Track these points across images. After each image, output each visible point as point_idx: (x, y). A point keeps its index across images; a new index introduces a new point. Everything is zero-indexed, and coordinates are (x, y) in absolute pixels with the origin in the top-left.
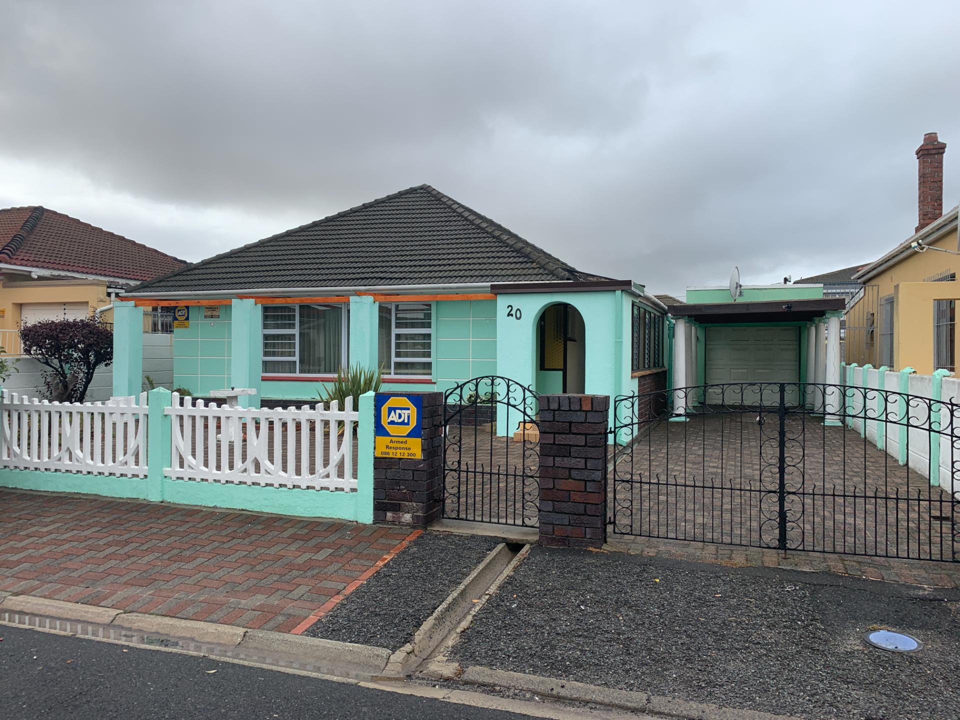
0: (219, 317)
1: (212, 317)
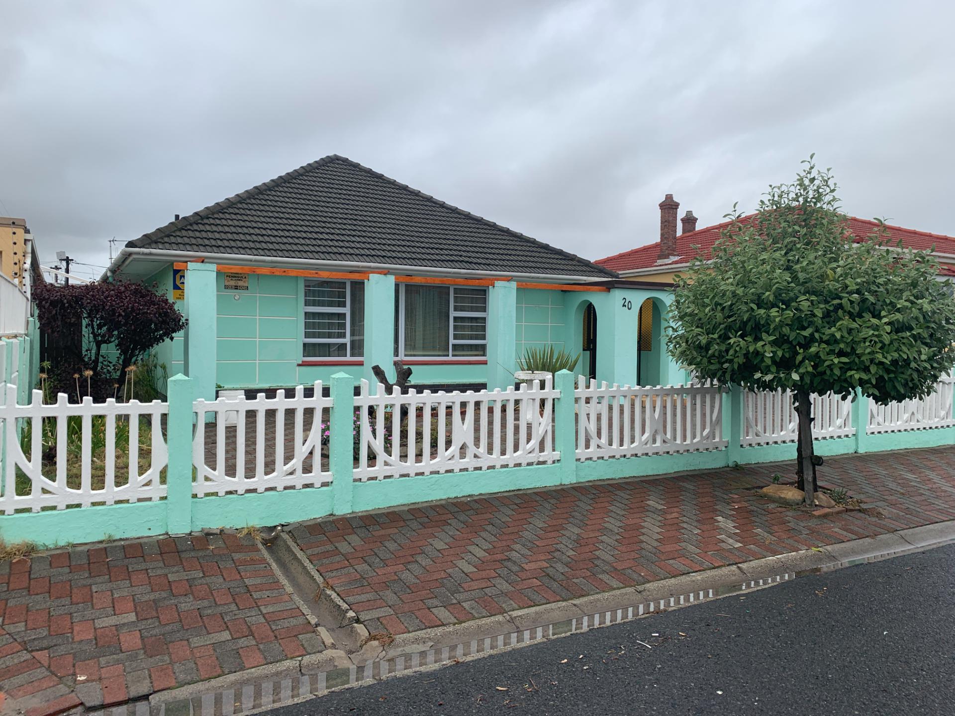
0: (247, 288)
1: (236, 288)
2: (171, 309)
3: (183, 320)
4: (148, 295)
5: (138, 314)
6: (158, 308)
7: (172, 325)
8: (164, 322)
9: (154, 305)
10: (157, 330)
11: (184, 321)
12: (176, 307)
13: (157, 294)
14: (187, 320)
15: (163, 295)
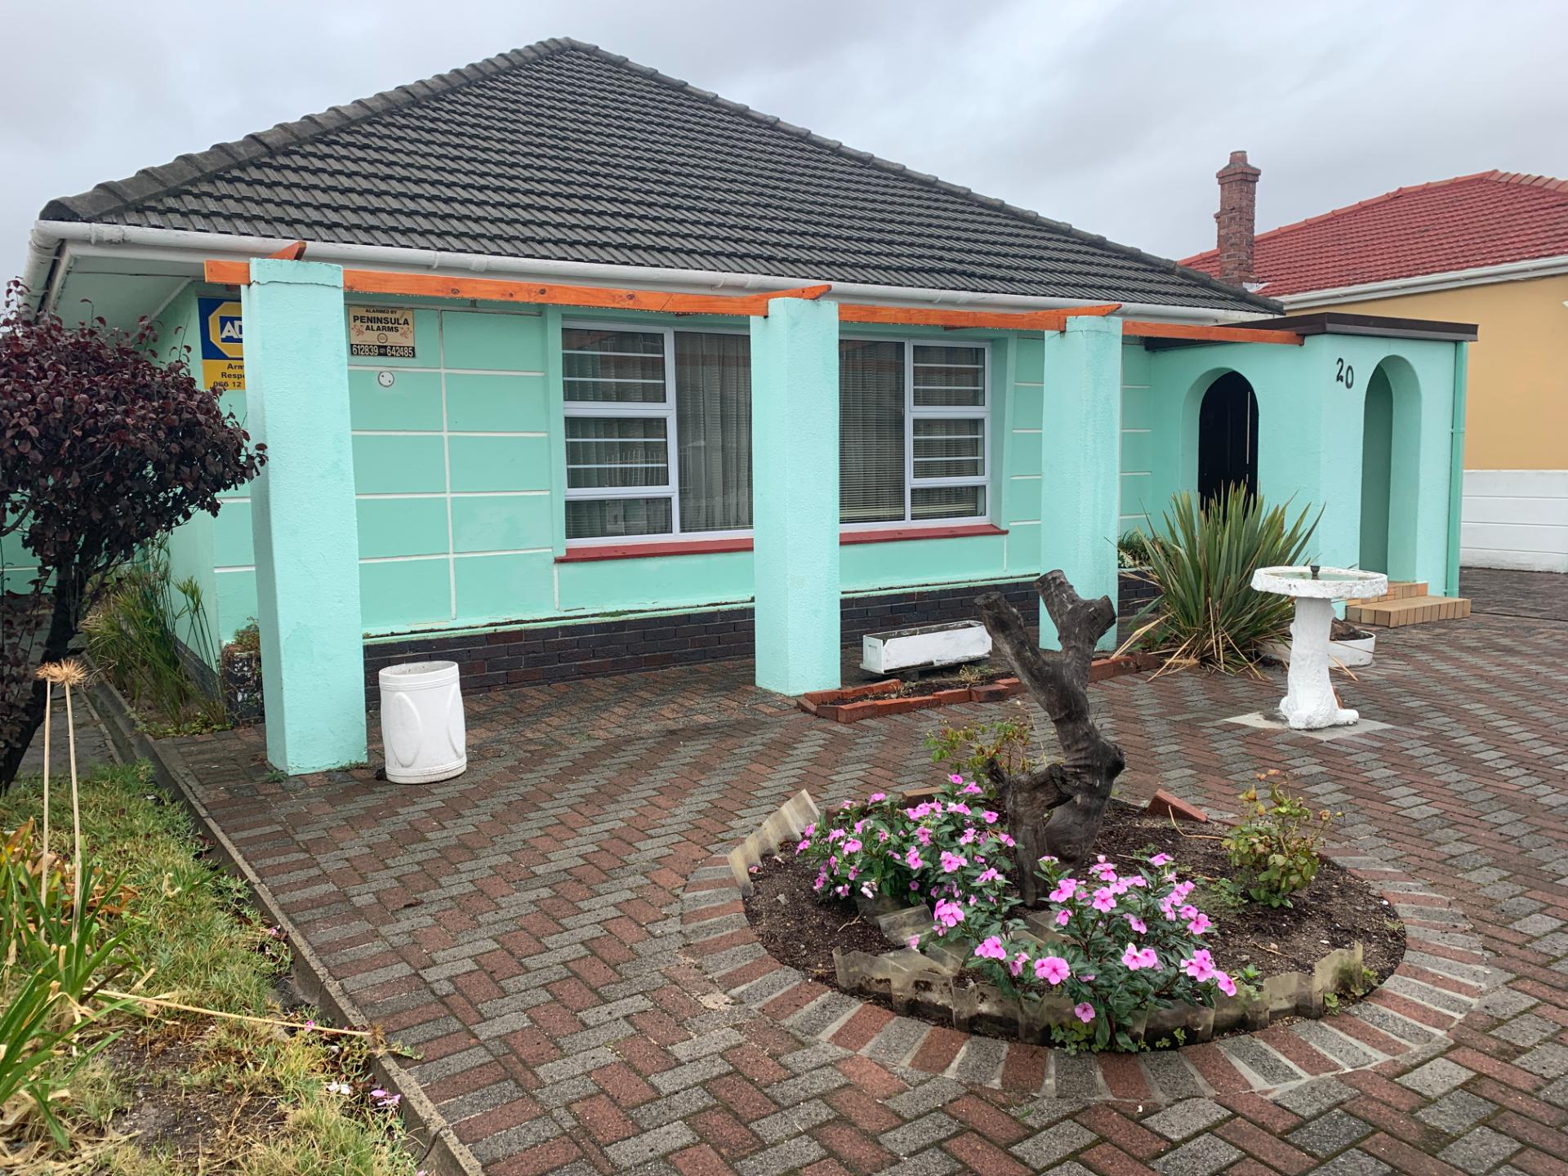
0: (412, 352)
2: (208, 412)
3: (250, 447)
4: (125, 365)
5: (95, 431)
6: (164, 409)
7: (215, 465)
8: (186, 457)
9: (148, 398)
10: (163, 484)
11: (252, 451)
12: (224, 404)
13: (155, 363)
14: (261, 447)
15: (174, 369)
